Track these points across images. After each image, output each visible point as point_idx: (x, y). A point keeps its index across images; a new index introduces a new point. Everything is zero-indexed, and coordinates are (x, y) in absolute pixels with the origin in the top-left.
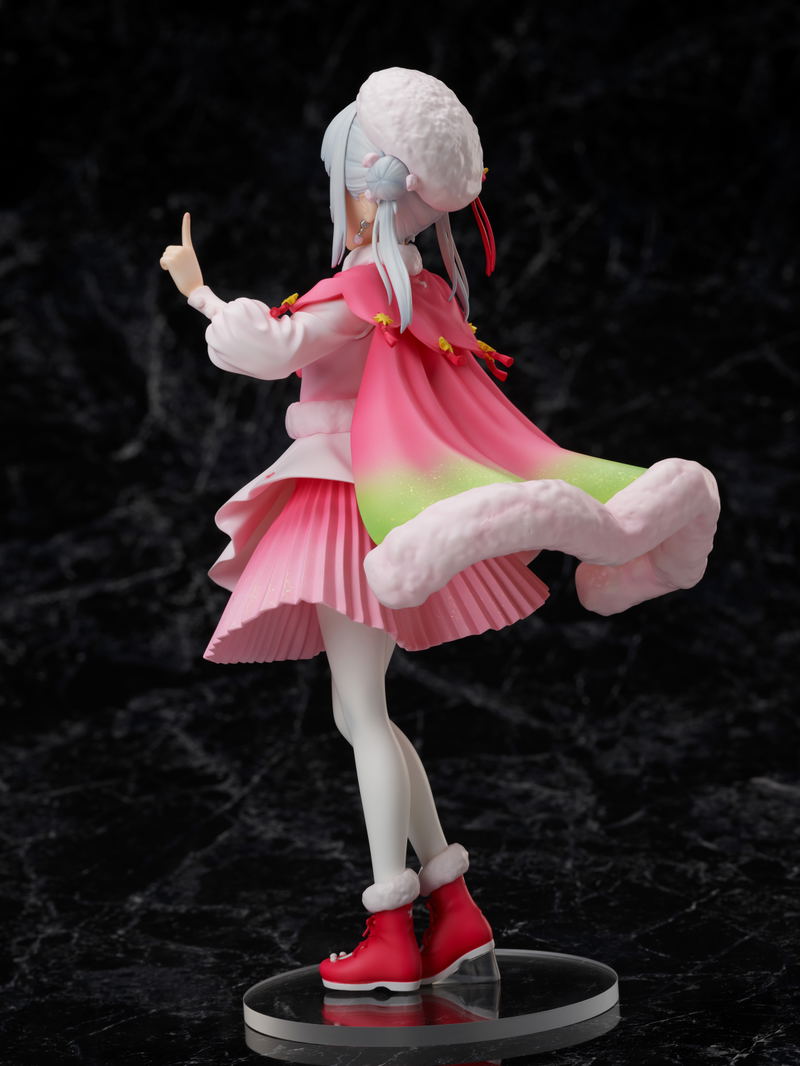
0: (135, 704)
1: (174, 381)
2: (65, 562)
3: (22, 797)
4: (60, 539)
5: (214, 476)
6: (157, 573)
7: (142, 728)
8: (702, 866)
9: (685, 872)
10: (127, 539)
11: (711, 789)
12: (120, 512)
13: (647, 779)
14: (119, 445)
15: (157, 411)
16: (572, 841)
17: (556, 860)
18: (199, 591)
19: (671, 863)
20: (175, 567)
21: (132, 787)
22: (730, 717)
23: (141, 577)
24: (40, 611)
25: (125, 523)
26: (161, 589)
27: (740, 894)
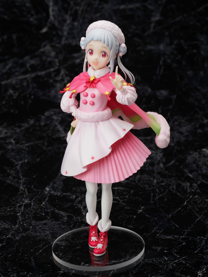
0: (46, 114)
1: (56, 8)
2: (28, 65)
3: (18, 145)
4: (27, 58)
5: (67, 39)
6: (52, 70)
7: (48, 122)
8: (188, 184)
9: (184, 186)
10: (44, 58)
11: (192, 152)
12: (42, 50)
13: (176, 148)
14: (42, 29)
15: (52, 18)
16: (156, 171)
17: (152, 179)
18: (62, 76)
19: (181, 182)
20: (56, 68)
21: (46, 144)
22: (198, 126)
23: (48, 71)
24: (22, 80)
25: (43, 53)
26: (53, 75)
27: (197, 198)
